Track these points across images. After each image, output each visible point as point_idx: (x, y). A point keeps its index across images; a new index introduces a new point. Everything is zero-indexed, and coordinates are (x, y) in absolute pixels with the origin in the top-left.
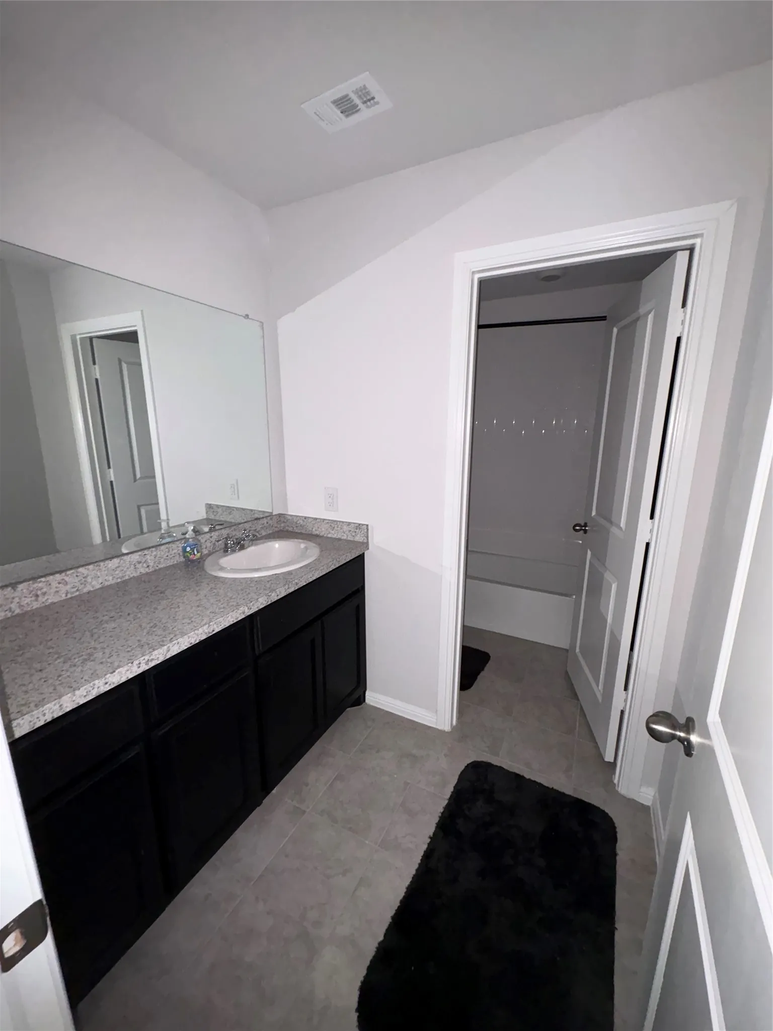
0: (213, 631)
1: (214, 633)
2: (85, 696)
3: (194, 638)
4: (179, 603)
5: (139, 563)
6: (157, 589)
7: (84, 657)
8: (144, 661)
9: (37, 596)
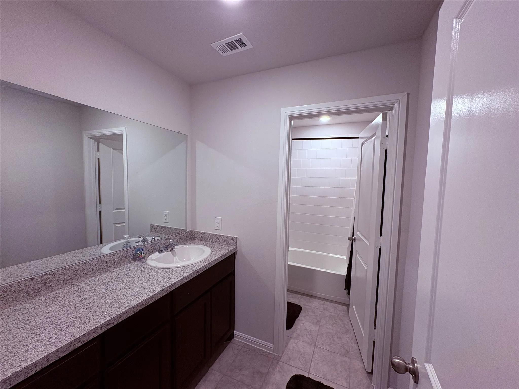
0: (148, 303)
1: (148, 304)
2: (65, 352)
3: (136, 308)
4: (130, 285)
5: (109, 260)
6: (118, 276)
7: (69, 324)
8: (105, 325)
9: (46, 283)
